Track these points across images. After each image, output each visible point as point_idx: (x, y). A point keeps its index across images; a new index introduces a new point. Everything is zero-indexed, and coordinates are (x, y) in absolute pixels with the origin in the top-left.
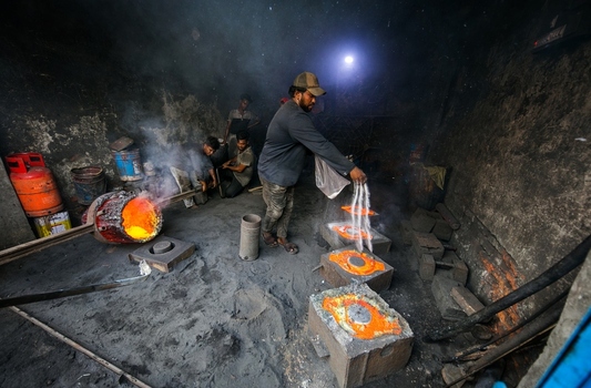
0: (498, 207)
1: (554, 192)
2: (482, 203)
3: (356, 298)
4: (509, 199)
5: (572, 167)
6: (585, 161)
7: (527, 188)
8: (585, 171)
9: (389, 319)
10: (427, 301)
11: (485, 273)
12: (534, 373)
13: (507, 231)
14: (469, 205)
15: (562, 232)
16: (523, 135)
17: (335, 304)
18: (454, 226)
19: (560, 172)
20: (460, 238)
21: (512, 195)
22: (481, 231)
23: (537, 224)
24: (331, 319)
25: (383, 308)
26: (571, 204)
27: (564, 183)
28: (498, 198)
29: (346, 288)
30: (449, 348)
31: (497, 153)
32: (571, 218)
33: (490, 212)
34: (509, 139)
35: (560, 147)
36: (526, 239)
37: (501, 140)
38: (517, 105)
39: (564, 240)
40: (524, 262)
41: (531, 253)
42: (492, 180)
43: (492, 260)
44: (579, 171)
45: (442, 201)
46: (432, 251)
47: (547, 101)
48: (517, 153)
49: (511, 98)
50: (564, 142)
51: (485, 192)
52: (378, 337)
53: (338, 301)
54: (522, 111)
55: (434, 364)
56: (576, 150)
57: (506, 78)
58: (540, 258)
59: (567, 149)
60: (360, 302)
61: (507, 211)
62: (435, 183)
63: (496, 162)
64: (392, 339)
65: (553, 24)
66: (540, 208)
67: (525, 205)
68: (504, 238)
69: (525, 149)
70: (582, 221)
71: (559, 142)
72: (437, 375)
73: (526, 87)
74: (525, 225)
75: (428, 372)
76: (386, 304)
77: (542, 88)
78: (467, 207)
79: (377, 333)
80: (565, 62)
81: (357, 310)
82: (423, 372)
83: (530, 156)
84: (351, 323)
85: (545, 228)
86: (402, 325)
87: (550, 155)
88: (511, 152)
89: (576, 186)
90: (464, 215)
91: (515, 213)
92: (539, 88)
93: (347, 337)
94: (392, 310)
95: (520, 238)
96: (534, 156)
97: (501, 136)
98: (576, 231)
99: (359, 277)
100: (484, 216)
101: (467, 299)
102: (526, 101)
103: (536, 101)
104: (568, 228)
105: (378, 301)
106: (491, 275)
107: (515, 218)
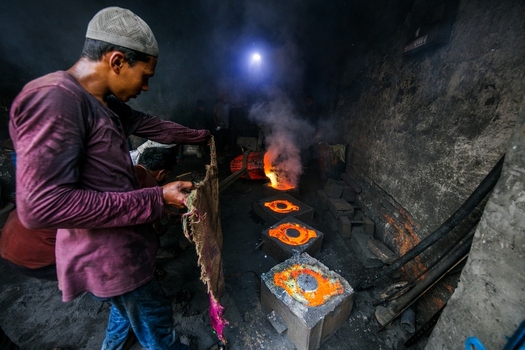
0: (390, 173)
1: (433, 159)
2: (377, 171)
3: (301, 268)
4: (398, 166)
5: (444, 140)
6: (453, 135)
7: (411, 157)
8: (454, 142)
9: (332, 281)
10: (350, 255)
11: (387, 225)
12: (453, 304)
13: (400, 191)
14: (367, 173)
15: (443, 189)
16: (402, 118)
17: (285, 278)
18: (358, 190)
19: (435, 144)
20: (363, 199)
21: (400, 164)
22: (379, 192)
23: (423, 184)
24: (285, 294)
25: (324, 271)
26: (447, 167)
27: (439, 153)
28: (390, 166)
29: (290, 260)
30: (375, 292)
31: (383, 132)
32: (449, 178)
33: (384, 177)
34: (392, 121)
35: (432, 126)
36: (416, 196)
37: (385, 122)
38: (395, 95)
39: (445, 195)
40: (417, 214)
41: (421, 207)
42: (382, 153)
43: (391, 215)
44: (449, 143)
45: (344, 171)
46: (345, 213)
47: (417, 92)
48: (399, 132)
49: (388, 90)
50: (434, 121)
51: (378, 162)
52: (328, 301)
53: (287, 274)
54: (398, 100)
55: (368, 309)
56: (445, 127)
57: (382, 75)
58: (430, 210)
59: (437, 127)
60: (305, 271)
61: (398, 176)
62: (339, 158)
63: (383, 139)
64: (339, 299)
65: (417, 34)
66: (424, 171)
67: (411, 171)
68: (399, 197)
69: (405, 128)
70: (457, 179)
71: (431, 122)
72: (372, 318)
73: (400, 82)
74: (414, 186)
75: (365, 318)
76: (327, 268)
77: (412, 82)
78: (365, 174)
79: (326, 297)
80: (427, 62)
81: (305, 279)
82: (362, 319)
83: (410, 133)
84: (302, 293)
85: (429, 187)
86: (343, 284)
87: (425, 132)
88: (395, 131)
89: (449, 154)
90: (364, 181)
91: (405, 177)
92: (409, 82)
93: (303, 308)
94: (332, 272)
95: (411, 196)
96: (414, 134)
97: (384, 119)
98: (453, 188)
99: (298, 247)
100: (380, 181)
101: (380, 248)
102: (401, 92)
103: (409, 92)
104: (447, 186)
105: (319, 267)
106: (392, 226)
107: (405, 180)
